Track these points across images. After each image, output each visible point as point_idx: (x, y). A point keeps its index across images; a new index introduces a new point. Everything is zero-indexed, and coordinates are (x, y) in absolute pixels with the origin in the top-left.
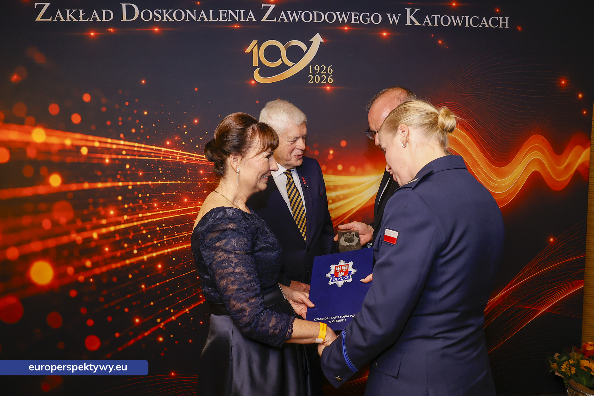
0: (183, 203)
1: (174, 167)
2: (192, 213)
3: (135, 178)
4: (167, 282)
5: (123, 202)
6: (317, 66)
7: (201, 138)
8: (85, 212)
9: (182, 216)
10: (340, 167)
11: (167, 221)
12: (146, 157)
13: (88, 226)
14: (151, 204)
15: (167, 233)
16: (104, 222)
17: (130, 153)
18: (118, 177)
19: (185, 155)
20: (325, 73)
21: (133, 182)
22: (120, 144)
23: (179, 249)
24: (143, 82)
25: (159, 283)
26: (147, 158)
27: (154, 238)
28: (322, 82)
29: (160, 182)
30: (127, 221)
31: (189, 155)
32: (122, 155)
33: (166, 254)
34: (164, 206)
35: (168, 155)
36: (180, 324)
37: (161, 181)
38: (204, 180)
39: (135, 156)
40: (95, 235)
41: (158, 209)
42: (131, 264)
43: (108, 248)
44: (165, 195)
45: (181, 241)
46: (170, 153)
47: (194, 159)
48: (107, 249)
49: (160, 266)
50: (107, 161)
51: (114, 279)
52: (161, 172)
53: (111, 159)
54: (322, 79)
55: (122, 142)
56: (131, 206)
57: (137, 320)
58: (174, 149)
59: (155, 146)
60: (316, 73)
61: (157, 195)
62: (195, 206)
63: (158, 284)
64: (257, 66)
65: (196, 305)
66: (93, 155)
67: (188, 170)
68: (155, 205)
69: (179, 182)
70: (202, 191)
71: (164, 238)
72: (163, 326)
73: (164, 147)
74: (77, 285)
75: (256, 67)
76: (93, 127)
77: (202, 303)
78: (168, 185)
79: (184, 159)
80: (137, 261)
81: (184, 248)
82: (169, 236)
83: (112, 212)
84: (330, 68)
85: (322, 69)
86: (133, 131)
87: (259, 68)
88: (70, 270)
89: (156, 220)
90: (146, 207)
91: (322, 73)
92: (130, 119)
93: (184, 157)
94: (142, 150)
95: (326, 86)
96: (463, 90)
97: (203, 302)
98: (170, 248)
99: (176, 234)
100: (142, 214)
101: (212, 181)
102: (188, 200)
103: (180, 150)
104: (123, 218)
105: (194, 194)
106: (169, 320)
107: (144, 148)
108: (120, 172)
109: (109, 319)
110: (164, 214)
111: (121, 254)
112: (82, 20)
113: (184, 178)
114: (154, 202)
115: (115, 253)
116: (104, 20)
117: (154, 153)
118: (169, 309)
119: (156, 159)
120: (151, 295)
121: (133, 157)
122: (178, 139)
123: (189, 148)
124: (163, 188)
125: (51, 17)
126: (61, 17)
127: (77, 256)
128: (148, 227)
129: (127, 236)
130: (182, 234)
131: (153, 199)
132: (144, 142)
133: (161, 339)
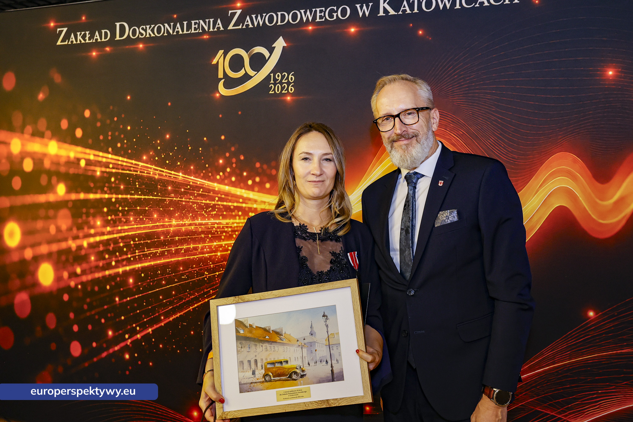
0: (153, 219)
1: (148, 182)
2: (160, 230)
3: (118, 191)
4: (136, 298)
5: (108, 214)
6: (278, 75)
7: (171, 154)
8: (80, 221)
9: (151, 232)
11: (140, 236)
12: (127, 170)
13: (81, 234)
14: (128, 217)
15: (139, 248)
16: (92, 231)
17: (116, 166)
18: (106, 189)
19: (157, 170)
20: (286, 81)
21: (116, 194)
22: (108, 158)
23: (147, 265)
24: (129, 98)
25: (129, 298)
26: (128, 172)
27: (128, 252)
28: (283, 92)
29: (136, 196)
30: (109, 233)
31: (161, 171)
32: (109, 168)
33: (137, 269)
34: (138, 221)
35: (144, 170)
36: (143, 344)
37: (137, 195)
38: (171, 197)
39: (119, 169)
40: (85, 244)
41: (133, 222)
42: (110, 275)
43: (95, 257)
44: (139, 209)
45: (149, 258)
46: (145, 168)
47: (164, 175)
48: (93, 258)
49: (131, 281)
50: (98, 173)
51: (96, 288)
52: (137, 186)
53: (102, 172)
54: (283, 88)
55: (110, 156)
56: (113, 219)
57: (110, 333)
58: (148, 164)
59: (135, 160)
60: (277, 82)
61: (134, 209)
62: (163, 223)
63: (128, 299)
64: (222, 77)
65: (158, 326)
66: (89, 168)
67: (159, 185)
68: (132, 219)
69: (151, 197)
70: (169, 208)
71: (136, 253)
72: (130, 343)
73: (141, 162)
74: (68, 290)
75: (221, 79)
76: (90, 141)
77: (163, 325)
78: (142, 200)
79: (156, 174)
80: (114, 273)
81: (151, 264)
82: (141, 250)
83: (99, 223)
84: (291, 75)
85: (283, 77)
86: (119, 145)
87: (224, 80)
88: (66, 275)
89: (131, 234)
90: (124, 220)
91: (283, 81)
92: (117, 134)
93: (156, 172)
94: (125, 164)
95: (287, 97)
96: (451, 93)
97: (164, 324)
98: (141, 263)
99: (146, 250)
100: (121, 226)
101: (178, 198)
102: (157, 216)
103: (154, 166)
104: (106, 229)
105: (163, 210)
106: (135, 338)
107: (126, 162)
108: (107, 185)
109: (90, 327)
110: (137, 228)
111: (103, 264)
112: (87, 41)
113: (155, 193)
114: (131, 215)
115: (99, 262)
116: (103, 40)
117: (133, 167)
118: (136, 326)
119: (135, 173)
120: (122, 309)
121: (117, 171)
122: (152, 154)
123: (161, 164)
124: (139, 202)
125: (67, 41)
126: (74, 40)
127: (72, 261)
128: (125, 240)
129: (108, 247)
130: (151, 250)
131: (130, 213)
132: (126, 156)
133: (127, 356)
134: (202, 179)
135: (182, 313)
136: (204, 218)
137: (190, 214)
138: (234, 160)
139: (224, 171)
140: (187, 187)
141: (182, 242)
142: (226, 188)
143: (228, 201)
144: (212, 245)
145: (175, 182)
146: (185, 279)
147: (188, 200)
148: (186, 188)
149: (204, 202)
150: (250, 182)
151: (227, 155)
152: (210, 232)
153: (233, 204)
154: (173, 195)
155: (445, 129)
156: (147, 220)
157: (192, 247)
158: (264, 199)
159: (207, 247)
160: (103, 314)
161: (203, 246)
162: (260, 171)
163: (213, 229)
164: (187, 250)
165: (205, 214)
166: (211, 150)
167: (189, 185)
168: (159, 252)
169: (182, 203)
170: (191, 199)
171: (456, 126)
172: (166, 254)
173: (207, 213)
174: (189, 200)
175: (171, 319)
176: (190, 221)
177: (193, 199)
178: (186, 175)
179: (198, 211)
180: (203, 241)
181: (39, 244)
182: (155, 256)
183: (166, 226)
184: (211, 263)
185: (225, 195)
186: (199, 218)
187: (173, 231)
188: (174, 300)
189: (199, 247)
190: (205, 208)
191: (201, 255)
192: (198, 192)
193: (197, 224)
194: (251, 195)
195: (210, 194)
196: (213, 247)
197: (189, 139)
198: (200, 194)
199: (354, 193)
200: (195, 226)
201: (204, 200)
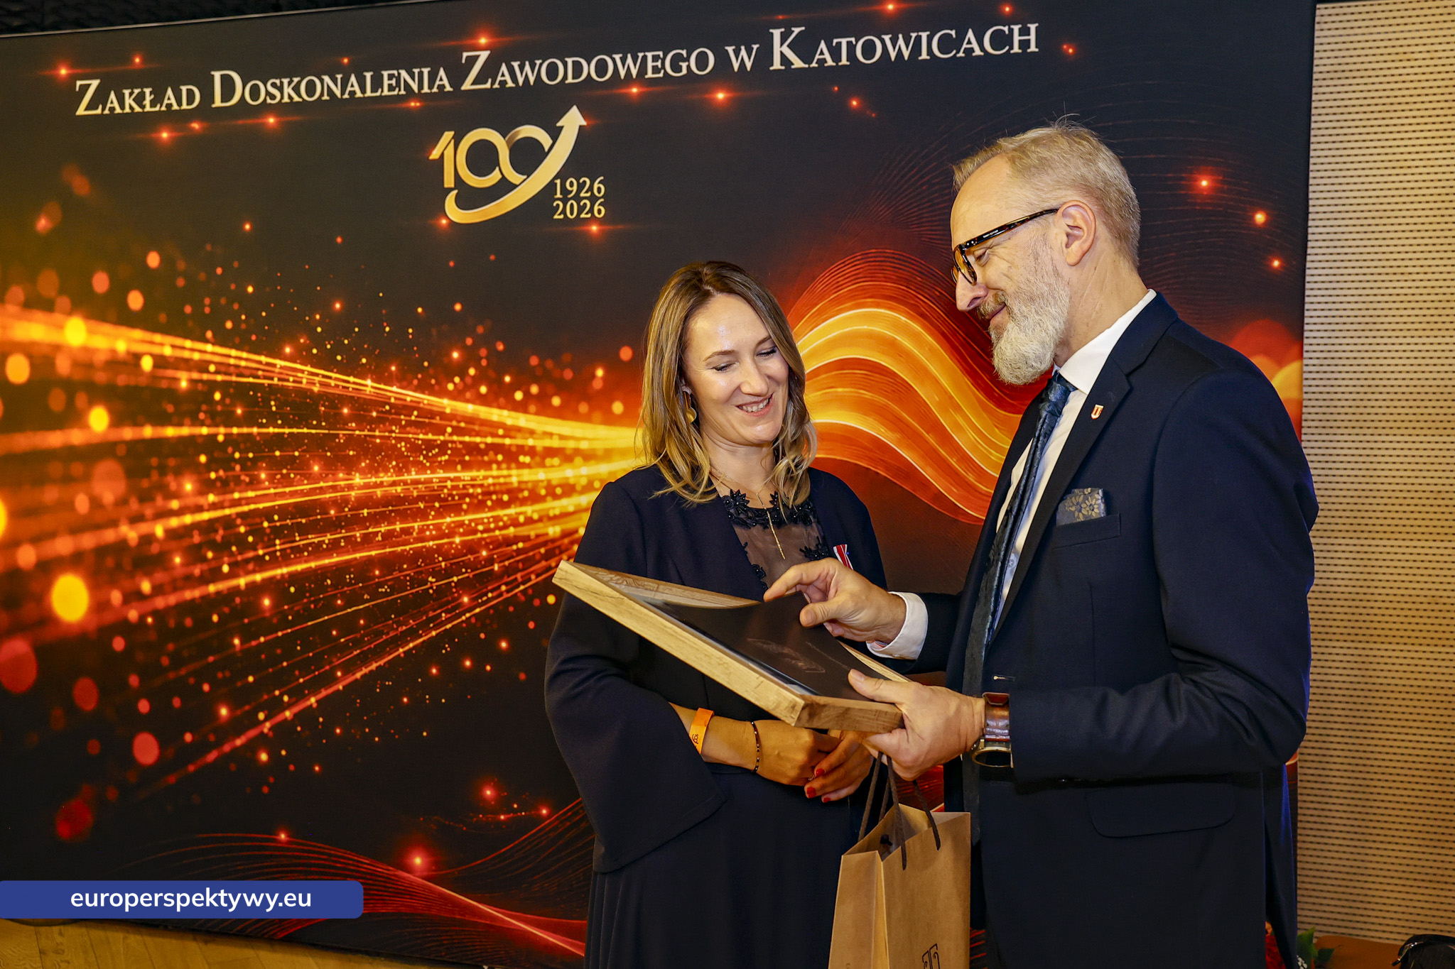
0: (311, 474)
1: (297, 399)
2: (327, 496)
3: (230, 420)
4: (278, 637)
5: (209, 467)
7: (346, 342)
8: (145, 483)
9: (309, 502)
10: (618, 407)
11: (282, 511)
12: (248, 377)
13: (148, 511)
14: (256, 473)
15: (282, 535)
16: (175, 504)
17: (223, 369)
18: (202, 416)
19: (317, 375)
20: (589, 194)
21: (226, 426)
22: (205, 352)
23: (302, 569)
24: (248, 227)
25: (264, 637)
26: (251, 380)
27: (257, 544)
28: (583, 216)
29: (271, 430)
30: (214, 506)
31: (324, 376)
32: (208, 372)
33: (279, 577)
34: (278, 480)
35: (287, 375)
36: (299, 729)
37: (274, 427)
38: (350, 428)
39: (230, 374)
40: (159, 531)
41: (267, 483)
42: (218, 593)
43: (181, 558)
44: (280, 456)
45: (306, 554)
46: (289, 371)
47: (333, 385)
48: (178, 560)
49: (267, 602)
50: (184, 384)
51: (188, 622)
52: (274, 409)
53: (191, 381)
54: (581, 209)
55: (209, 348)
56: (221, 477)
57: (224, 712)
58: (296, 363)
59: (267, 356)
60: (570, 196)
61: (268, 456)
62: (333, 481)
63: (262, 639)
64: (453, 186)
65: (330, 691)
66: (161, 372)
67: (322, 406)
68: (263, 476)
69: (305, 430)
70: (345, 451)
71: (275, 545)
72: (270, 729)
73: (281, 359)
74: (124, 627)
75: (450, 190)
76: (163, 318)
77: (341, 687)
79: (314, 384)
80: (229, 589)
81: (311, 567)
82: (286, 540)
83: (188, 487)
85: (581, 187)
86: (229, 325)
87: (455, 192)
88: (116, 597)
89: (264, 508)
90: (247, 479)
91: (582, 195)
93: (315, 380)
94: (243, 363)
95: (590, 225)
96: (917, 218)
97: (344, 687)
98: (287, 566)
99: (298, 538)
100: (240, 492)
101: (364, 431)
102: (320, 468)
103: (309, 366)
104: (207, 499)
105: (332, 456)
106: (279, 718)
107: (247, 360)
108: (204, 407)
109: (176, 702)
110: (277, 495)
111: (202, 572)
112: (148, 109)
113: (315, 422)
114: (261, 469)
115: (191, 568)
116: (185, 106)
117: (263, 370)
118: (280, 693)
119: (266, 382)
120: (250, 660)
121: (227, 378)
122: (305, 342)
123: (325, 361)
124: (278, 441)
125: (100, 107)
126: (116, 105)
127: (130, 568)
128: (250, 521)
129: (212, 535)
130: (308, 539)
131: (259, 464)
132: (247, 348)
133: (264, 757)
134: (415, 391)
135: (382, 663)
136: (422, 468)
137: (392, 462)
138: (483, 352)
139: (463, 375)
140: (384, 407)
141: (375, 519)
142: (470, 409)
143: (473, 433)
144: (443, 523)
145: (358, 398)
146: (386, 595)
147: (387, 434)
148: (382, 410)
149: (421, 436)
150: (519, 396)
151: (469, 341)
152: (438, 498)
153: (483, 440)
154: (354, 425)
155: (906, 287)
156: (299, 477)
157: (398, 529)
158: (549, 429)
159: (431, 527)
160: (205, 673)
161: (423, 526)
162: (539, 372)
163: (442, 490)
164: (388, 536)
165: (425, 461)
166: (434, 332)
167: (389, 404)
168: (327, 541)
169: (373, 440)
170: (394, 432)
171: (927, 280)
172: (343, 544)
173: (431, 460)
174: (390, 435)
175: (358, 675)
176: (392, 476)
177: (397, 431)
178: (380, 384)
179: (409, 457)
180: (423, 515)
181: (51, 535)
182: (317, 551)
183: (341, 488)
184: (441, 559)
185: (466, 423)
186: (413, 469)
187: (356, 498)
188: (363, 637)
189: (413, 527)
190: (424, 449)
191: (420, 545)
192: (408, 418)
193: (409, 482)
194: (522, 420)
195: (434, 421)
196: (444, 528)
197: (384, 312)
198: (413, 421)
200: (404, 485)
201: (422, 433)
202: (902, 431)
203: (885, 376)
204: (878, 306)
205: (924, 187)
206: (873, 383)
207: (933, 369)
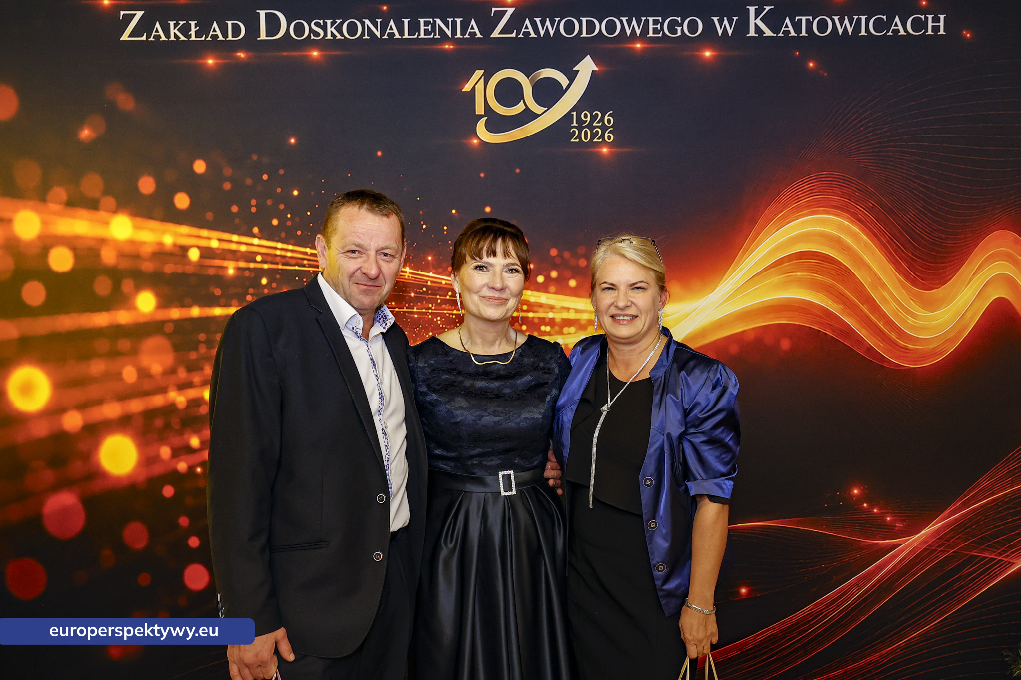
6: (585, 113)
8: (193, 355)
12: (295, 265)
13: (197, 379)
17: (269, 259)
18: (249, 298)
20: (600, 124)
22: (252, 245)
24: (293, 141)
26: (297, 268)
28: (595, 140)
39: (277, 264)
50: (231, 272)
53: (238, 269)
54: (594, 135)
55: (256, 241)
60: (584, 125)
66: (209, 262)
74: (174, 477)
75: (481, 116)
76: (210, 216)
84: (608, 116)
85: (594, 118)
86: (275, 222)
88: (165, 452)
91: (594, 124)
92: (269, 202)
94: (289, 254)
95: (601, 148)
96: (855, 150)
101: (404, 309)
107: (292, 251)
108: (251, 291)
112: (194, 38)
116: (230, 38)
117: (308, 260)
119: (311, 269)
121: (273, 266)
125: (145, 34)
126: (161, 33)
127: (178, 428)
132: (292, 242)
137: (429, 333)
140: (422, 290)
147: (424, 310)
148: (419, 292)
150: (541, 279)
154: (394, 304)
155: (848, 200)
158: (566, 305)
162: (558, 261)
167: (426, 287)
169: (412, 315)
170: (430, 309)
171: (863, 195)
174: (427, 311)
177: (433, 308)
178: (418, 271)
181: (100, 402)
190: (457, 323)
192: (444, 298)
194: (543, 298)
197: (421, 212)
198: (448, 300)
199: (716, 290)
201: (455, 309)
202: (844, 304)
203: (832, 264)
204: (827, 213)
205: (862, 129)
206: (824, 269)
207: (867, 258)
